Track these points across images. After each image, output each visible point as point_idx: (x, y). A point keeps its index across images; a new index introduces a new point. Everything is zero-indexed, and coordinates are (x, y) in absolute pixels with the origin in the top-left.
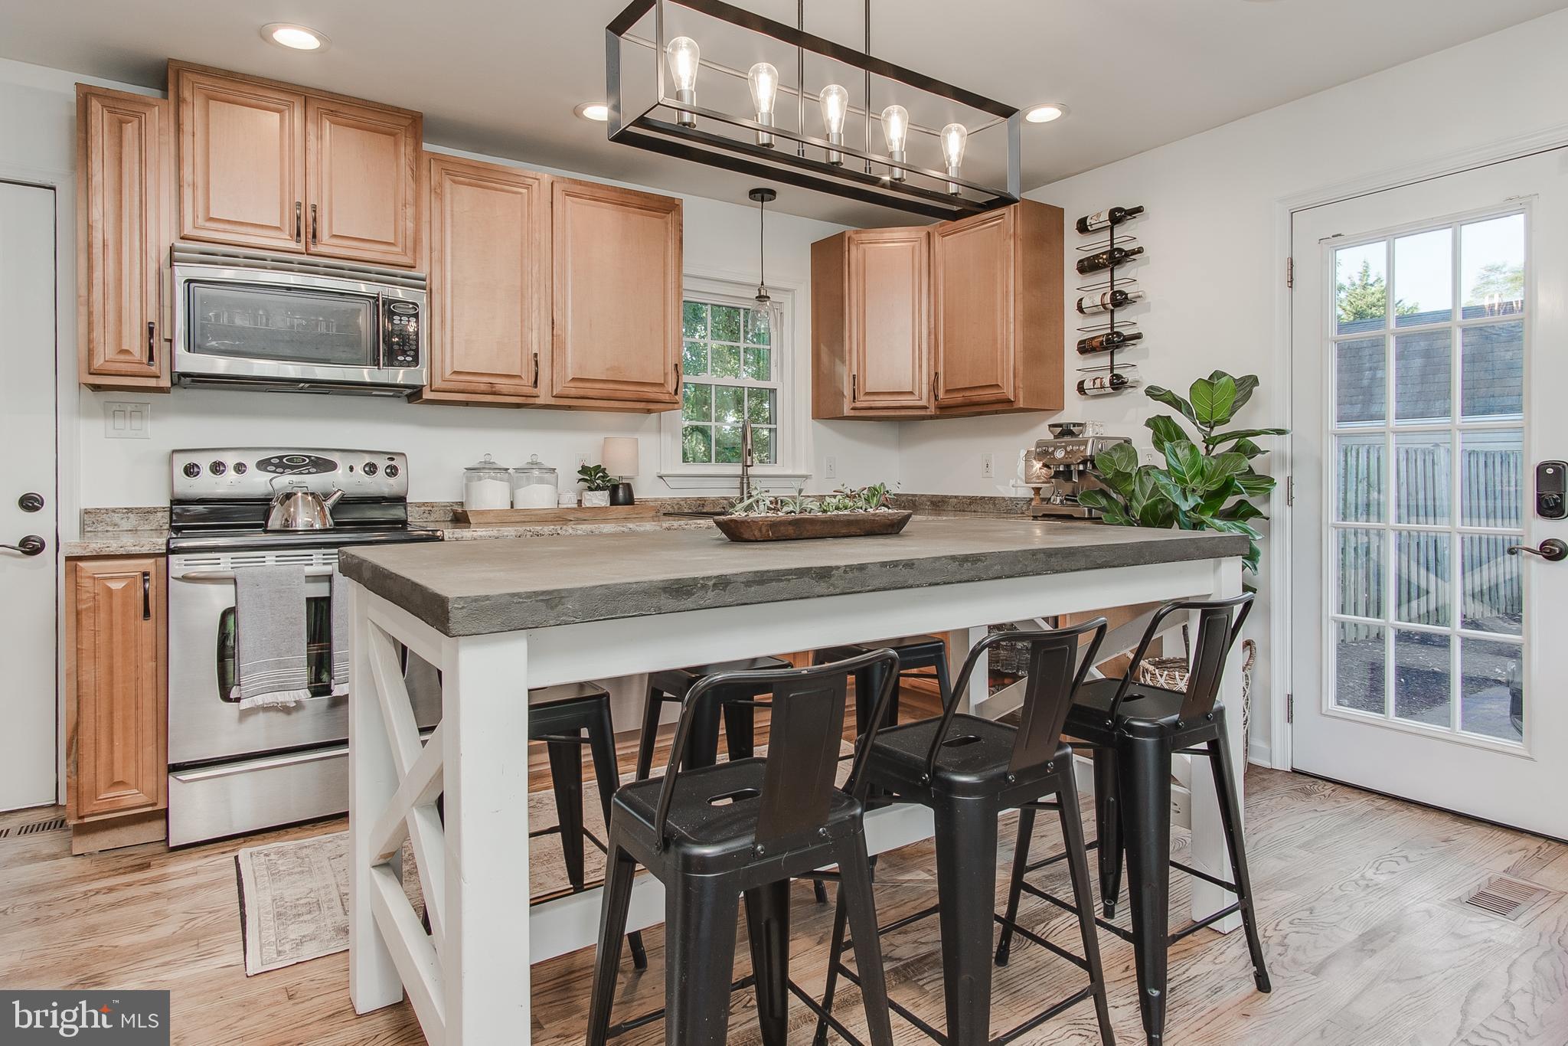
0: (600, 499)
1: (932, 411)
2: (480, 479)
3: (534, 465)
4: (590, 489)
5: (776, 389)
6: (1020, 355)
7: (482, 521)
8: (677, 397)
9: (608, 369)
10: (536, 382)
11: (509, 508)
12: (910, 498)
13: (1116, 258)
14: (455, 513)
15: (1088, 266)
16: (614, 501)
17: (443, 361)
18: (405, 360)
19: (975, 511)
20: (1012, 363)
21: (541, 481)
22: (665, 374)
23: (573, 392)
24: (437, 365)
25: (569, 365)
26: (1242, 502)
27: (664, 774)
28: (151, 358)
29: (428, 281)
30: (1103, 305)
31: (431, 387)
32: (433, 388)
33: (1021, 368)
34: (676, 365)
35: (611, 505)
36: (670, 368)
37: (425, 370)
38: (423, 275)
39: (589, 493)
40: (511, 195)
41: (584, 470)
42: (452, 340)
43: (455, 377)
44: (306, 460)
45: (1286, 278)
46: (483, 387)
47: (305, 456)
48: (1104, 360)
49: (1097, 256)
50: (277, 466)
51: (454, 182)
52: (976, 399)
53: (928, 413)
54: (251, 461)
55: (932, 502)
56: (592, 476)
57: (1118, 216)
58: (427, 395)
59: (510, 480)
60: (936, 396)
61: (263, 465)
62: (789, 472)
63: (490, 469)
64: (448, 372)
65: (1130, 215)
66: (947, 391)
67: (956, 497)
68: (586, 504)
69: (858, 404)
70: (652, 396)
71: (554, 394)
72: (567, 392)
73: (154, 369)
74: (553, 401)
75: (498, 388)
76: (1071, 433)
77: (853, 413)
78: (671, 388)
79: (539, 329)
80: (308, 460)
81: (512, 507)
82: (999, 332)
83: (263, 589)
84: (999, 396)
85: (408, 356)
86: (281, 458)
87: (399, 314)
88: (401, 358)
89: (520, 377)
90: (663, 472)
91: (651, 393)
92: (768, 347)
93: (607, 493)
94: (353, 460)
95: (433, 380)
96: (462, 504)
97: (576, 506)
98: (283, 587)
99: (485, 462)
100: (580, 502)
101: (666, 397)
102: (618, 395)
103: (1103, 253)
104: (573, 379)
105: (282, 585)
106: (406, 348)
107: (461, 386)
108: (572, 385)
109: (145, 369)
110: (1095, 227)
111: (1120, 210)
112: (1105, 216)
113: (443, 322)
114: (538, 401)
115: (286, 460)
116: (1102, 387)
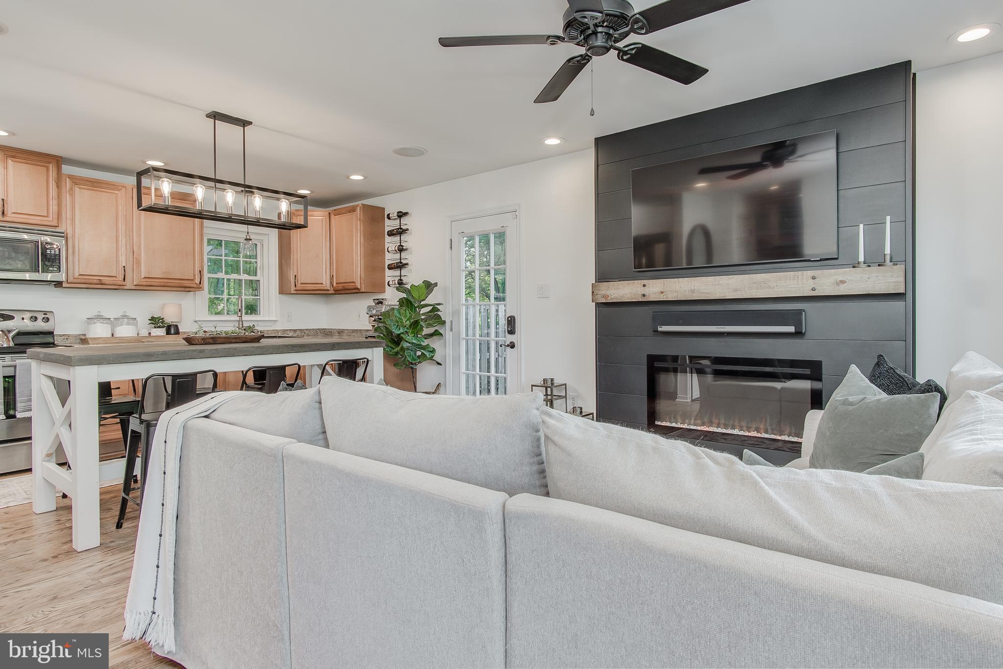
0: (161, 332)
1: (332, 292)
2: (95, 323)
3: (124, 316)
4: (155, 327)
5: (260, 280)
6: (363, 270)
7: (96, 342)
8: (200, 285)
9: (163, 273)
10: (124, 279)
11: (111, 336)
13: (400, 232)
14: (81, 339)
15: (391, 234)
16: (168, 332)
17: (74, 270)
18: (53, 269)
20: (359, 273)
21: (128, 324)
22: (194, 275)
23: (145, 283)
24: (70, 272)
25: (143, 271)
26: (436, 330)
27: (140, 399)
29: (65, 234)
30: (395, 250)
31: (67, 281)
32: (69, 282)
33: (363, 275)
34: (200, 271)
35: (166, 335)
36: (197, 272)
37: (64, 275)
38: (63, 231)
39: (155, 329)
40: (110, 194)
41: (153, 319)
42: (79, 260)
43: (80, 277)
45: (450, 246)
46: (96, 282)
48: (397, 273)
49: (393, 230)
51: (80, 188)
52: (347, 287)
53: (330, 292)
55: (338, 332)
56: (156, 322)
57: (401, 215)
58: (64, 285)
59: (112, 323)
60: (333, 285)
62: (267, 319)
63: (100, 318)
64: (76, 275)
65: (404, 215)
66: (337, 283)
67: (347, 330)
68: (153, 334)
69: (297, 288)
70: (187, 285)
71: (135, 284)
72: (141, 284)
74: (134, 288)
75: (104, 282)
76: (382, 303)
77: (295, 292)
78: (197, 281)
79: (126, 255)
81: (113, 335)
82: (354, 260)
84: (355, 287)
85: (55, 268)
87: (49, 249)
88: (51, 268)
89: (116, 277)
90: (197, 319)
91: (187, 283)
92: (256, 260)
93: (164, 329)
94: (24, 315)
95: (69, 278)
96: (85, 335)
97: (148, 335)
99: (98, 315)
100: (150, 333)
101: (195, 286)
102: (169, 284)
103: (395, 229)
104: (144, 278)
107: (84, 281)
108: (144, 280)
110: (393, 218)
111: (401, 212)
112: (396, 214)
113: (74, 252)
114: (126, 287)
116: (395, 284)
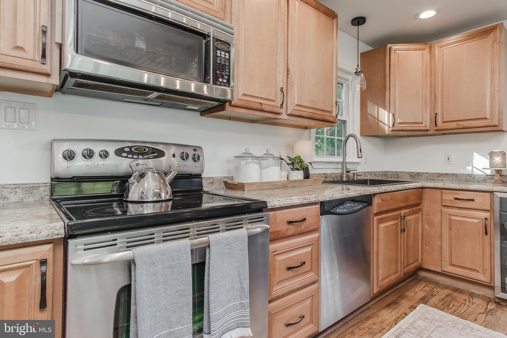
0: (301, 175)
3: (269, 155)
4: (292, 169)
5: (346, 121)
8: (336, 120)
9: (310, 101)
10: (282, 105)
12: (395, 173)
16: (305, 176)
17: (238, 87)
18: (223, 81)
19: (442, 180)
22: (332, 107)
25: (295, 97)
28: (44, 56)
32: (232, 104)
35: (304, 179)
36: (334, 103)
43: (244, 98)
44: (146, 150)
46: (257, 106)
47: (145, 147)
50: (128, 153)
54: (111, 149)
58: (228, 108)
59: (260, 164)
60: (436, 125)
61: (119, 152)
63: (249, 157)
64: (241, 94)
69: (395, 128)
71: (289, 113)
72: (293, 113)
73: (46, 68)
75: (264, 107)
78: (334, 114)
79: (283, 73)
80: (147, 150)
83: (158, 267)
84: (485, 124)
85: (224, 79)
86: (130, 148)
87: (220, 50)
88: (220, 80)
89: (275, 101)
90: (313, 160)
91: (327, 116)
93: (303, 172)
94: (173, 150)
96: (231, 178)
97: (286, 180)
98: (174, 263)
99: (246, 153)
100: (288, 177)
101: (333, 119)
102: (315, 116)
104: (297, 105)
105: (174, 261)
106: (224, 73)
107: (247, 104)
109: (38, 67)
115: (134, 149)
